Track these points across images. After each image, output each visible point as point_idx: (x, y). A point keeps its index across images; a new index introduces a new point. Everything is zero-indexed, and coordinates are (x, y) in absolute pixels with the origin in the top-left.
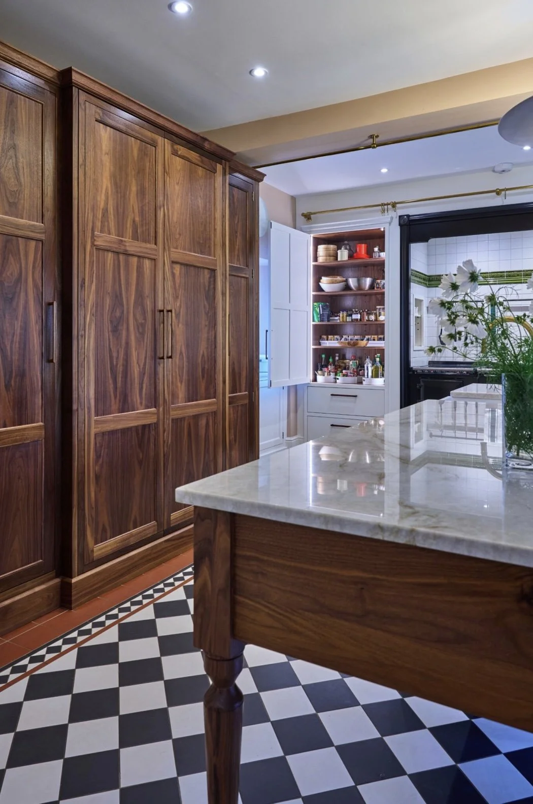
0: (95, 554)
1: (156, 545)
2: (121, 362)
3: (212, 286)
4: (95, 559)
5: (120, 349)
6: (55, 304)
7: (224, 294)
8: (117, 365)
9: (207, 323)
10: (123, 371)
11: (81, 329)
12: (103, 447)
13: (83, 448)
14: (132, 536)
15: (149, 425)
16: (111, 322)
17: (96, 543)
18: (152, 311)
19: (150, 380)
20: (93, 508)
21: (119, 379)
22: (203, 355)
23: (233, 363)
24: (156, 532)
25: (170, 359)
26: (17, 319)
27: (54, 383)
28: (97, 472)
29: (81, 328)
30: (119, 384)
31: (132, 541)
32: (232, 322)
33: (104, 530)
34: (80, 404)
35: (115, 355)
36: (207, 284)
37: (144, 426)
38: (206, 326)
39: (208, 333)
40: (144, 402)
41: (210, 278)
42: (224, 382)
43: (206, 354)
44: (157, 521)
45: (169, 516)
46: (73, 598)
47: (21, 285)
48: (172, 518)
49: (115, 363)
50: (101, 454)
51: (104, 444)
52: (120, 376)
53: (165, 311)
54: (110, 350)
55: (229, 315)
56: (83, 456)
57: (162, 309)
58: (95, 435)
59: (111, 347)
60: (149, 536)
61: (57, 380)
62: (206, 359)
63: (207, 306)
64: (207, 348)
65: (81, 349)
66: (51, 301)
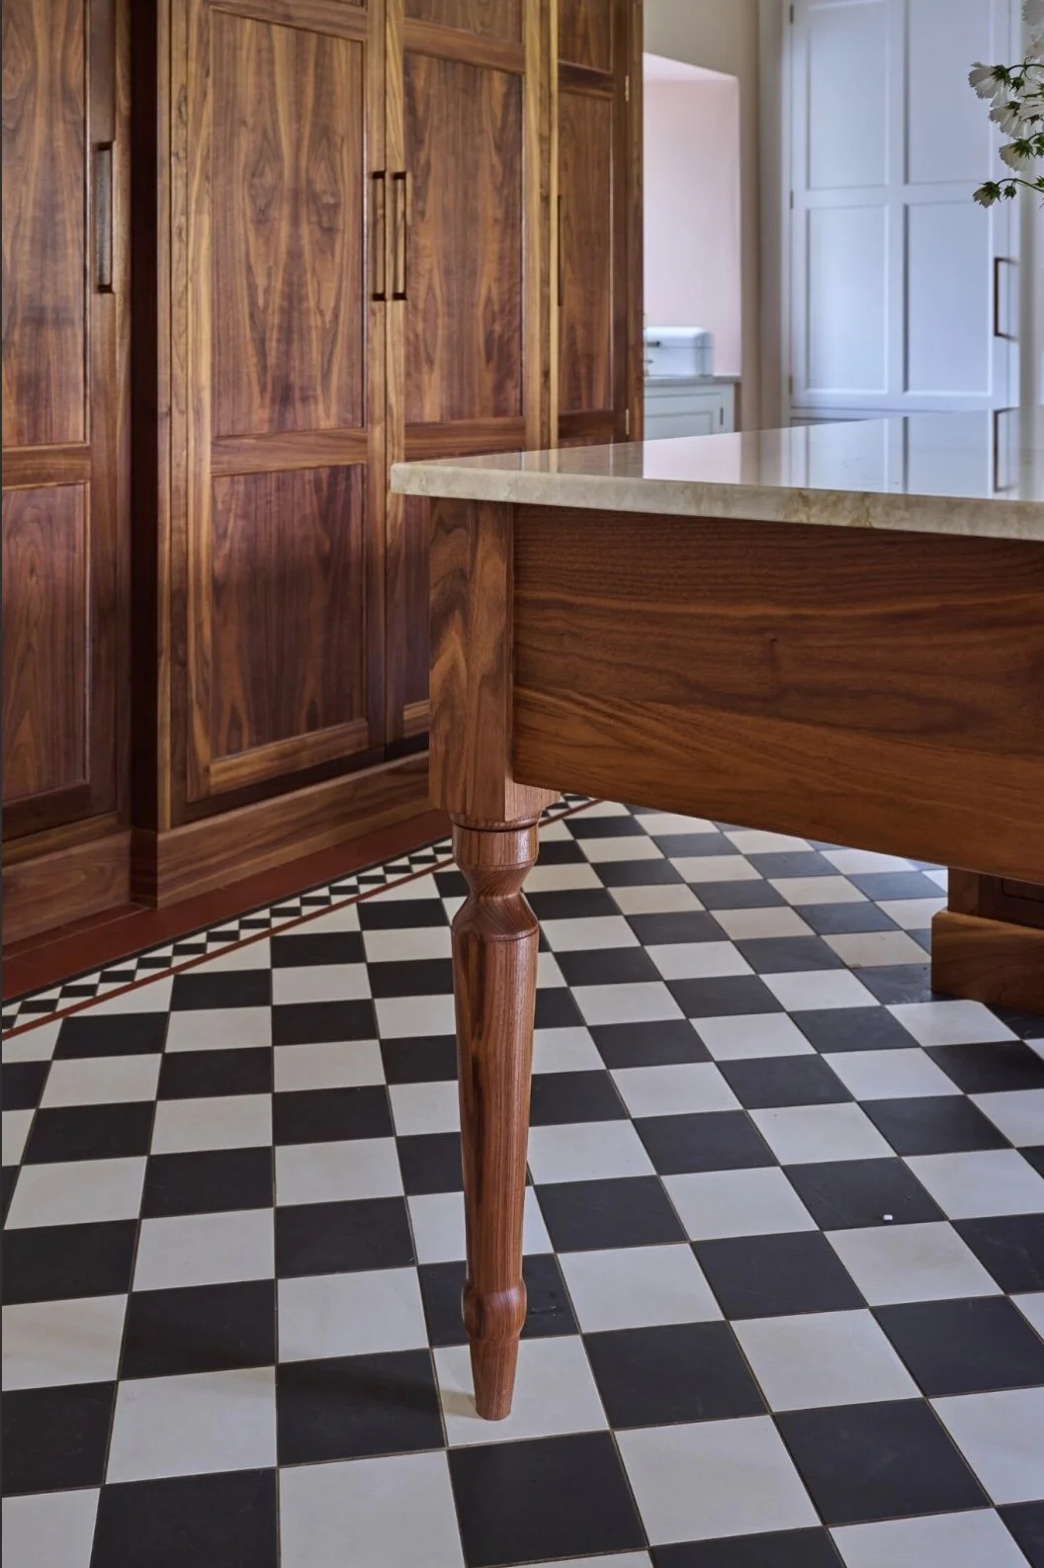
0: (213, 780)
1: (366, 779)
2: (277, 300)
3: (511, 118)
4: (213, 792)
5: (273, 270)
6: (116, 148)
7: (545, 140)
8: (266, 307)
9: (500, 214)
10: (280, 328)
11: (178, 211)
12: (232, 515)
13: (183, 509)
14: (304, 747)
15: (348, 468)
16: (253, 198)
17: (216, 753)
18: (355, 175)
19: (350, 354)
20: (206, 663)
21: (273, 345)
22: (489, 300)
23: (572, 328)
24: (365, 747)
25: (401, 303)
26: (26, 180)
27: (112, 344)
28: (216, 574)
29: (178, 207)
30: (272, 360)
31: (305, 761)
32: (567, 217)
33: (235, 724)
34: (176, 397)
35: (261, 281)
36: (498, 111)
37: (335, 470)
38: (496, 220)
39: (502, 241)
40: (334, 409)
41: (507, 95)
42: (546, 374)
43: (495, 296)
44: (367, 719)
45: (400, 711)
46: (161, 880)
47: (35, 97)
48: (408, 714)
49: (261, 301)
50: (226, 530)
51: (234, 506)
52: (275, 335)
53: (387, 175)
54: (249, 269)
55: (559, 197)
56: (184, 527)
57: (382, 169)
58: (213, 478)
59: (252, 261)
60: (348, 752)
61: (122, 338)
62: (496, 308)
63: (499, 169)
64: (499, 280)
65: (179, 261)
66: (106, 139)
